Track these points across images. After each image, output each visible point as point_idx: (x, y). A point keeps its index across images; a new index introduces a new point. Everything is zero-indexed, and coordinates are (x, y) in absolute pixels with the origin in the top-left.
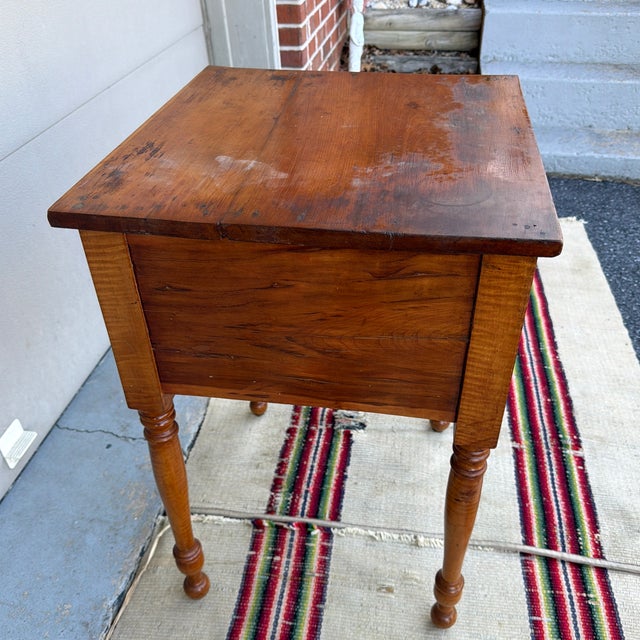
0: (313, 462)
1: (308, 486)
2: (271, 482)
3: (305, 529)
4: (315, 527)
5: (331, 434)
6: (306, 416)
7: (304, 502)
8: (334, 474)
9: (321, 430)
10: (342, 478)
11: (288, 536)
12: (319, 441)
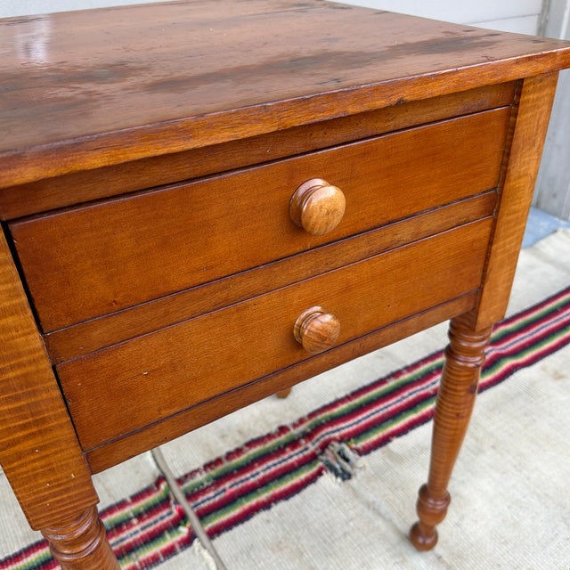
0: (261, 471)
1: (229, 487)
2: (213, 458)
3: (182, 518)
4: (188, 525)
5: (312, 459)
6: (310, 427)
7: (211, 498)
8: (264, 496)
9: (306, 449)
10: (265, 506)
11: (164, 513)
12: (293, 456)
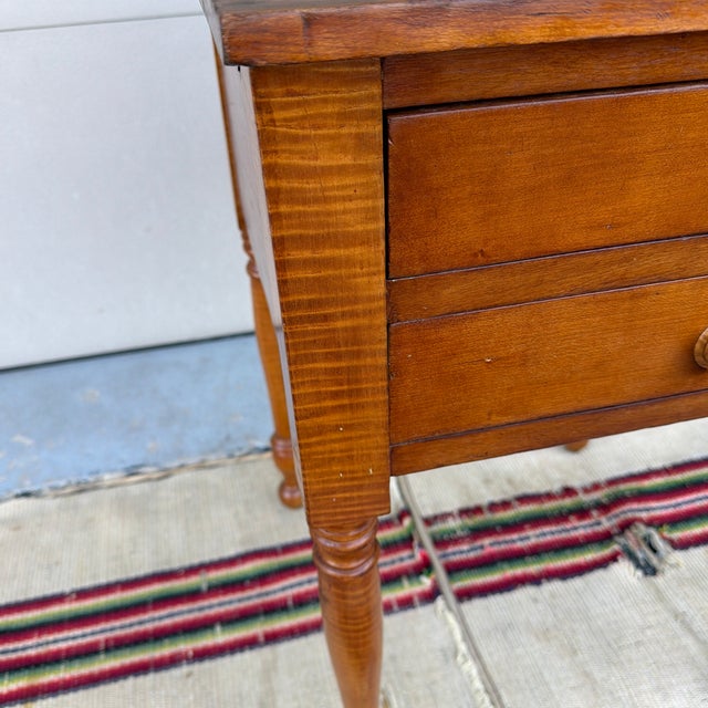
0: (533, 537)
1: (488, 545)
2: (471, 504)
3: (425, 566)
4: (433, 576)
5: (604, 538)
6: (608, 496)
7: (464, 552)
8: (533, 568)
9: (599, 524)
10: (535, 580)
11: (405, 554)
12: (579, 529)
